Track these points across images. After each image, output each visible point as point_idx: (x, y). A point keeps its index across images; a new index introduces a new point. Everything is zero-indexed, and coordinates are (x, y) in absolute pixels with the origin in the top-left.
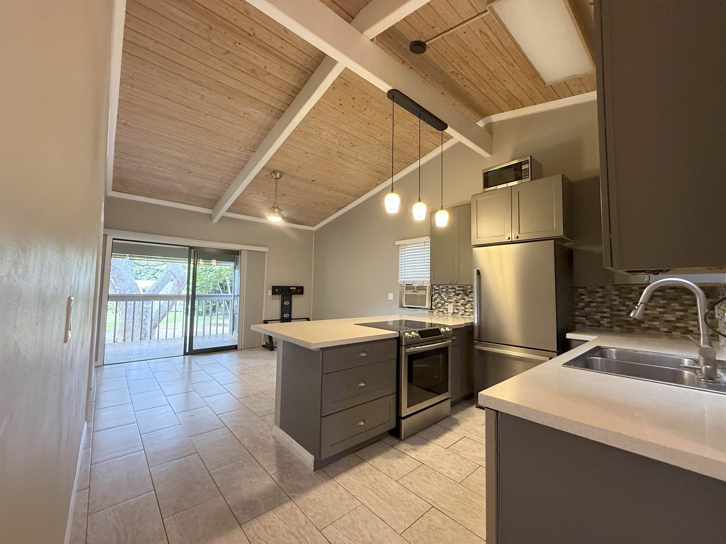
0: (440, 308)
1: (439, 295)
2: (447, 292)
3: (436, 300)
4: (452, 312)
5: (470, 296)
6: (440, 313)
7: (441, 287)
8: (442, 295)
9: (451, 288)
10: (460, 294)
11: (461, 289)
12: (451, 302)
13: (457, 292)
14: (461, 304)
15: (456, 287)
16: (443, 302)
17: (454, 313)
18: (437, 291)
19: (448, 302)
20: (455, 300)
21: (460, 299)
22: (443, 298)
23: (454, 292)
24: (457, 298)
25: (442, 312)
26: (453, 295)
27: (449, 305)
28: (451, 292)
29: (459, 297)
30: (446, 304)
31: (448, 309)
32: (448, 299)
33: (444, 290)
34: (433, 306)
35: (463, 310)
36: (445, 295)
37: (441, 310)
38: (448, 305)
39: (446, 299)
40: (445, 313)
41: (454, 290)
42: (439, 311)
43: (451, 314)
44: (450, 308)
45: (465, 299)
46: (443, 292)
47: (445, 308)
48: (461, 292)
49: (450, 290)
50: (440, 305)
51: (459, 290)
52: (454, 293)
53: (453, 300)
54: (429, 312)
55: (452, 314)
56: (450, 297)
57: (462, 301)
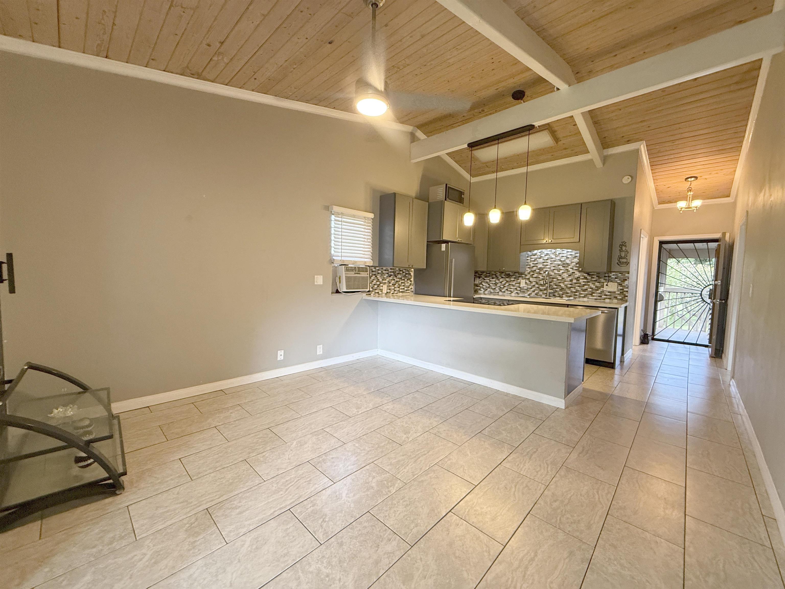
0: (376, 290)
1: (376, 276)
2: (382, 274)
3: (373, 281)
4: (386, 292)
5: (398, 277)
6: (376, 294)
7: (377, 268)
8: (378, 277)
9: (385, 270)
10: (391, 275)
11: (392, 271)
12: (385, 283)
13: (390, 274)
14: (393, 284)
15: (389, 268)
16: (378, 283)
17: (387, 292)
18: (374, 273)
19: (383, 283)
20: (388, 281)
21: (392, 280)
22: (379, 280)
23: (387, 273)
24: (389, 279)
25: (378, 293)
26: (387, 276)
27: (384, 286)
28: (386, 273)
29: (391, 278)
30: (381, 285)
31: (382, 289)
32: (383, 280)
33: (380, 272)
34: (370, 288)
35: (393, 289)
36: (380, 277)
37: (377, 291)
38: (382, 286)
39: (381, 280)
40: (380, 294)
41: (387, 272)
42: (375, 293)
43: (384, 294)
44: (385, 288)
45: (394, 280)
46: (378, 273)
47: (380, 289)
48: (392, 274)
49: (384, 272)
50: (376, 286)
51: (391, 272)
52: (387, 275)
53: (386, 281)
54: (367, 295)
55: (386, 294)
56: (384, 278)
57: (393, 281)
